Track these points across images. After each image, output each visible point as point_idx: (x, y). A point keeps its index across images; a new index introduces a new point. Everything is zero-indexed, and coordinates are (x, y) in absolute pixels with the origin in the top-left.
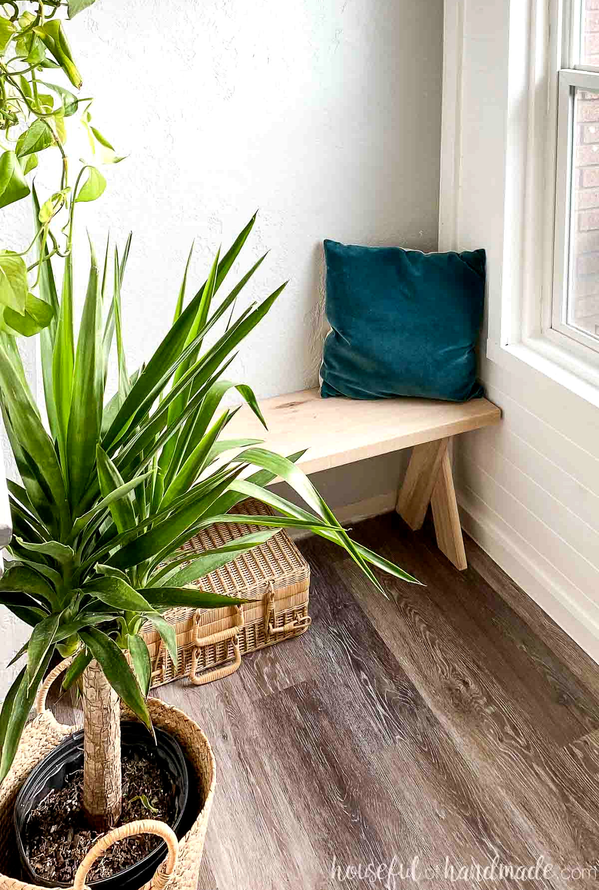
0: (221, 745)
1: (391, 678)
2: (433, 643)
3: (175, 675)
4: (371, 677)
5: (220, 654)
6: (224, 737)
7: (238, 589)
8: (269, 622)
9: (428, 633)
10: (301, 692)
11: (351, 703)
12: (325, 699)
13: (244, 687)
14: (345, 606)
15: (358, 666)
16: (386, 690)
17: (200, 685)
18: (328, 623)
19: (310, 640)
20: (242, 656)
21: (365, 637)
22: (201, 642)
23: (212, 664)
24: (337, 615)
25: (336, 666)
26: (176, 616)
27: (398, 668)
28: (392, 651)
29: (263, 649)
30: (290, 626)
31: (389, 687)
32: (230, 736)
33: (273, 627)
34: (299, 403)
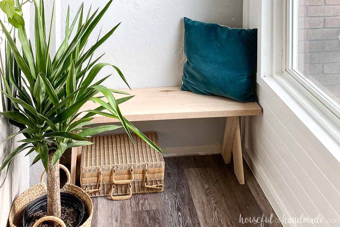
0: (115, 223)
1: (191, 218)
2: (215, 209)
3: (105, 194)
4: (183, 215)
5: (124, 190)
6: (116, 220)
7: (133, 164)
8: (145, 182)
9: (214, 205)
10: (152, 213)
11: (170, 222)
12: (161, 218)
13: (131, 205)
14: (183, 186)
15: (179, 210)
16: (187, 221)
17: (114, 200)
18: (173, 191)
19: (163, 195)
20: (132, 194)
21: (187, 200)
22: (115, 182)
23: (121, 193)
24: (178, 189)
25: (170, 207)
26: (106, 168)
27: (196, 215)
28: (196, 207)
29: (143, 194)
30: (154, 186)
31: (189, 220)
32: (119, 221)
33: (147, 185)
34: (171, 91)
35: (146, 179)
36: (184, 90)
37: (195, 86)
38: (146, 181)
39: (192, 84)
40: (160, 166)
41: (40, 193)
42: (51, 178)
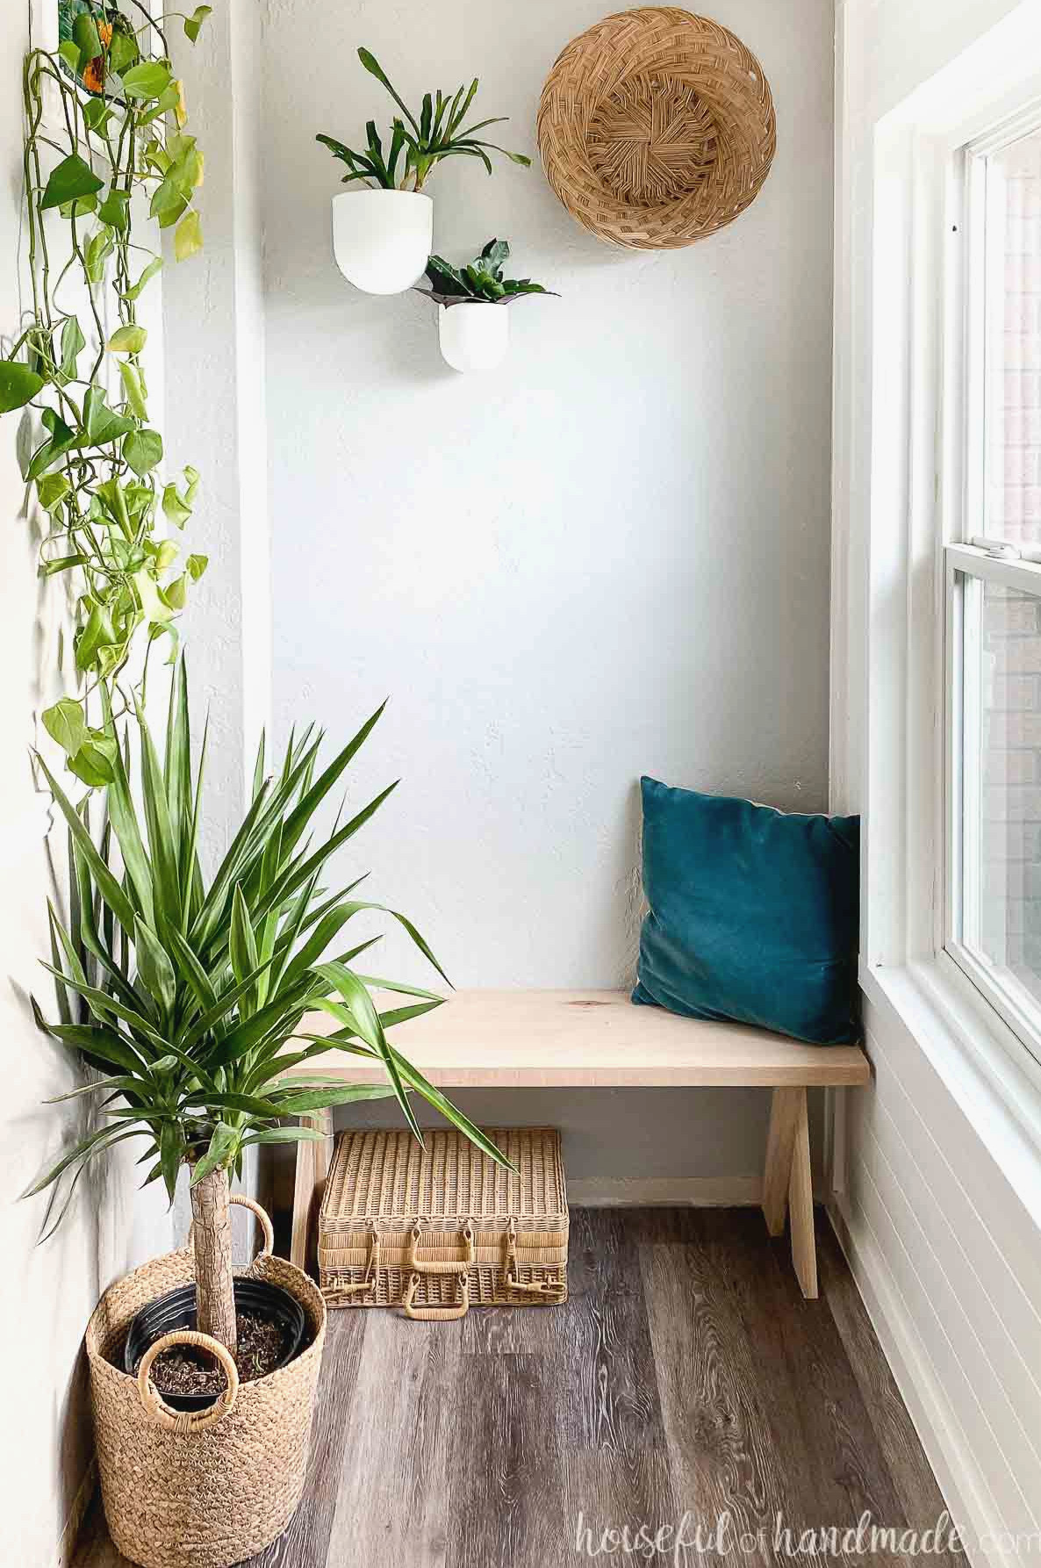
0: (408, 1383)
1: (637, 1383)
2: (713, 1365)
3: (391, 1300)
4: (611, 1374)
5: (447, 1293)
6: (414, 1376)
7: (472, 1215)
8: (510, 1272)
9: (714, 1351)
10: (521, 1363)
11: (572, 1392)
12: (545, 1379)
13: (461, 1338)
14: (627, 1294)
15: (603, 1358)
16: (623, 1393)
17: (414, 1320)
18: (594, 1306)
19: (562, 1316)
20: (470, 1306)
21: (631, 1334)
22: (419, 1265)
23: (437, 1302)
24: (611, 1299)
25: (577, 1350)
26: (392, 1224)
27: (651, 1377)
28: (655, 1355)
29: (504, 1307)
30: (536, 1286)
31: (628, 1391)
32: (421, 1377)
33: (514, 1280)
34: (599, 1003)
35: (512, 1262)
36: (642, 1003)
37: (674, 991)
38: (512, 1270)
39: (663, 984)
40: (555, 1227)
41: (186, 1277)
42: (206, 1229)
